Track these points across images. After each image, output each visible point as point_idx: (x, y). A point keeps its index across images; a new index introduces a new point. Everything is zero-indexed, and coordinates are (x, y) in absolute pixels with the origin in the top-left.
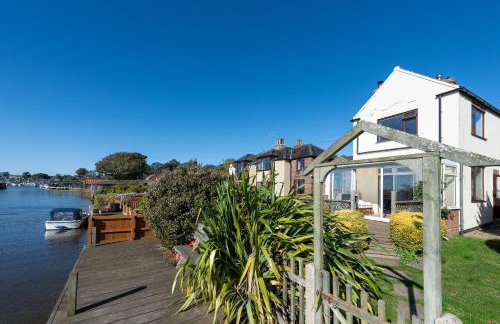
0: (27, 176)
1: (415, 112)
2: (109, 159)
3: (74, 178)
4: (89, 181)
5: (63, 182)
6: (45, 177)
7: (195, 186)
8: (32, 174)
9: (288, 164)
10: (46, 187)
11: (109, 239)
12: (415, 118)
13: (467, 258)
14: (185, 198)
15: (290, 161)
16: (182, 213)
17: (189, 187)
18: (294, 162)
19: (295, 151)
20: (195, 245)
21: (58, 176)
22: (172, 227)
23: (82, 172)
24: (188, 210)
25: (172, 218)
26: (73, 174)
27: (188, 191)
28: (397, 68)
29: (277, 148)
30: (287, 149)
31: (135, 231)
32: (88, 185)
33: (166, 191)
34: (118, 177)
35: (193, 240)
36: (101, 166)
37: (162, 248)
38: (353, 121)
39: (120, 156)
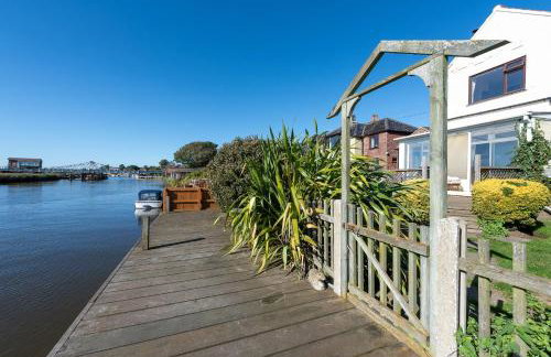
0: (122, 167)
1: (522, 59)
2: (186, 148)
3: (158, 169)
4: (169, 170)
5: (149, 172)
6: (136, 168)
8: (126, 166)
9: (360, 142)
10: (137, 177)
11: (180, 208)
15: (361, 138)
18: (366, 140)
19: (368, 127)
21: (146, 167)
22: (229, 191)
23: (164, 163)
25: (229, 184)
26: (157, 165)
30: (359, 126)
31: (202, 202)
32: (169, 174)
34: (194, 166)
36: (179, 156)
39: (194, 145)
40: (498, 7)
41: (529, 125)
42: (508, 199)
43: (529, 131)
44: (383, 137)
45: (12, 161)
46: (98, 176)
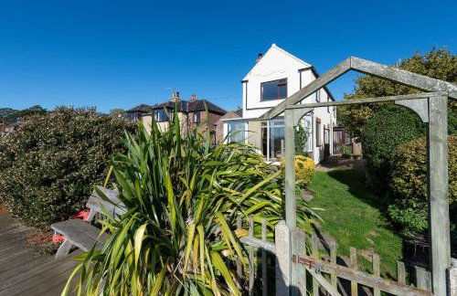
1: (285, 80)
7: (88, 135)
9: (185, 116)
12: (286, 85)
13: (325, 186)
14: (71, 152)
15: (187, 114)
16: (66, 173)
17: (78, 137)
18: (190, 115)
19: (191, 104)
20: (88, 217)
24: (76, 169)
27: (75, 142)
28: (274, 45)
29: (174, 101)
30: (184, 102)
33: (33, 144)
35: (86, 209)
37: (22, 227)
38: (243, 82)
44: (204, 114)
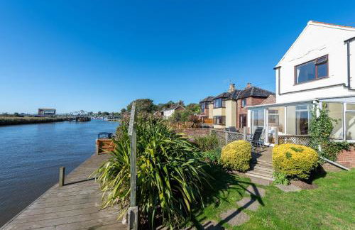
0: (100, 113)
1: (326, 57)
5: (114, 116)
6: (108, 114)
9: (235, 103)
10: (107, 119)
15: (236, 101)
18: (239, 101)
19: (242, 92)
23: (123, 111)
29: (230, 91)
38: (275, 69)
40: (310, 22)
41: (317, 107)
42: (288, 160)
43: (318, 110)
44: (249, 100)
45: (40, 110)
46: (85, 119)
